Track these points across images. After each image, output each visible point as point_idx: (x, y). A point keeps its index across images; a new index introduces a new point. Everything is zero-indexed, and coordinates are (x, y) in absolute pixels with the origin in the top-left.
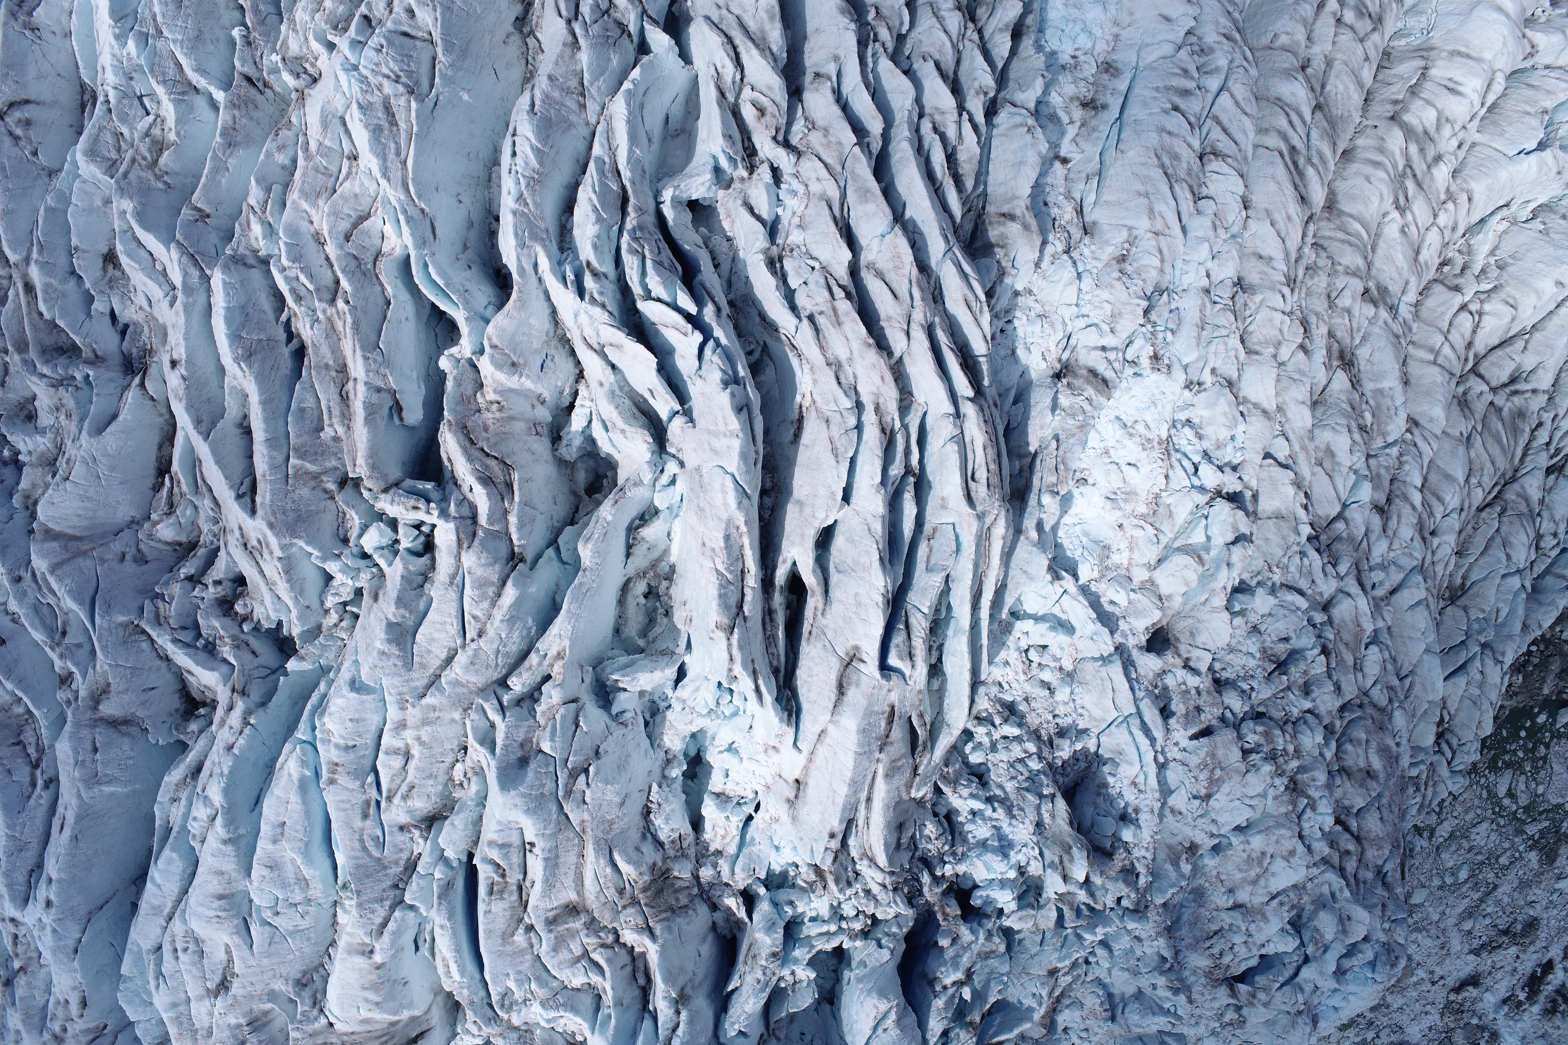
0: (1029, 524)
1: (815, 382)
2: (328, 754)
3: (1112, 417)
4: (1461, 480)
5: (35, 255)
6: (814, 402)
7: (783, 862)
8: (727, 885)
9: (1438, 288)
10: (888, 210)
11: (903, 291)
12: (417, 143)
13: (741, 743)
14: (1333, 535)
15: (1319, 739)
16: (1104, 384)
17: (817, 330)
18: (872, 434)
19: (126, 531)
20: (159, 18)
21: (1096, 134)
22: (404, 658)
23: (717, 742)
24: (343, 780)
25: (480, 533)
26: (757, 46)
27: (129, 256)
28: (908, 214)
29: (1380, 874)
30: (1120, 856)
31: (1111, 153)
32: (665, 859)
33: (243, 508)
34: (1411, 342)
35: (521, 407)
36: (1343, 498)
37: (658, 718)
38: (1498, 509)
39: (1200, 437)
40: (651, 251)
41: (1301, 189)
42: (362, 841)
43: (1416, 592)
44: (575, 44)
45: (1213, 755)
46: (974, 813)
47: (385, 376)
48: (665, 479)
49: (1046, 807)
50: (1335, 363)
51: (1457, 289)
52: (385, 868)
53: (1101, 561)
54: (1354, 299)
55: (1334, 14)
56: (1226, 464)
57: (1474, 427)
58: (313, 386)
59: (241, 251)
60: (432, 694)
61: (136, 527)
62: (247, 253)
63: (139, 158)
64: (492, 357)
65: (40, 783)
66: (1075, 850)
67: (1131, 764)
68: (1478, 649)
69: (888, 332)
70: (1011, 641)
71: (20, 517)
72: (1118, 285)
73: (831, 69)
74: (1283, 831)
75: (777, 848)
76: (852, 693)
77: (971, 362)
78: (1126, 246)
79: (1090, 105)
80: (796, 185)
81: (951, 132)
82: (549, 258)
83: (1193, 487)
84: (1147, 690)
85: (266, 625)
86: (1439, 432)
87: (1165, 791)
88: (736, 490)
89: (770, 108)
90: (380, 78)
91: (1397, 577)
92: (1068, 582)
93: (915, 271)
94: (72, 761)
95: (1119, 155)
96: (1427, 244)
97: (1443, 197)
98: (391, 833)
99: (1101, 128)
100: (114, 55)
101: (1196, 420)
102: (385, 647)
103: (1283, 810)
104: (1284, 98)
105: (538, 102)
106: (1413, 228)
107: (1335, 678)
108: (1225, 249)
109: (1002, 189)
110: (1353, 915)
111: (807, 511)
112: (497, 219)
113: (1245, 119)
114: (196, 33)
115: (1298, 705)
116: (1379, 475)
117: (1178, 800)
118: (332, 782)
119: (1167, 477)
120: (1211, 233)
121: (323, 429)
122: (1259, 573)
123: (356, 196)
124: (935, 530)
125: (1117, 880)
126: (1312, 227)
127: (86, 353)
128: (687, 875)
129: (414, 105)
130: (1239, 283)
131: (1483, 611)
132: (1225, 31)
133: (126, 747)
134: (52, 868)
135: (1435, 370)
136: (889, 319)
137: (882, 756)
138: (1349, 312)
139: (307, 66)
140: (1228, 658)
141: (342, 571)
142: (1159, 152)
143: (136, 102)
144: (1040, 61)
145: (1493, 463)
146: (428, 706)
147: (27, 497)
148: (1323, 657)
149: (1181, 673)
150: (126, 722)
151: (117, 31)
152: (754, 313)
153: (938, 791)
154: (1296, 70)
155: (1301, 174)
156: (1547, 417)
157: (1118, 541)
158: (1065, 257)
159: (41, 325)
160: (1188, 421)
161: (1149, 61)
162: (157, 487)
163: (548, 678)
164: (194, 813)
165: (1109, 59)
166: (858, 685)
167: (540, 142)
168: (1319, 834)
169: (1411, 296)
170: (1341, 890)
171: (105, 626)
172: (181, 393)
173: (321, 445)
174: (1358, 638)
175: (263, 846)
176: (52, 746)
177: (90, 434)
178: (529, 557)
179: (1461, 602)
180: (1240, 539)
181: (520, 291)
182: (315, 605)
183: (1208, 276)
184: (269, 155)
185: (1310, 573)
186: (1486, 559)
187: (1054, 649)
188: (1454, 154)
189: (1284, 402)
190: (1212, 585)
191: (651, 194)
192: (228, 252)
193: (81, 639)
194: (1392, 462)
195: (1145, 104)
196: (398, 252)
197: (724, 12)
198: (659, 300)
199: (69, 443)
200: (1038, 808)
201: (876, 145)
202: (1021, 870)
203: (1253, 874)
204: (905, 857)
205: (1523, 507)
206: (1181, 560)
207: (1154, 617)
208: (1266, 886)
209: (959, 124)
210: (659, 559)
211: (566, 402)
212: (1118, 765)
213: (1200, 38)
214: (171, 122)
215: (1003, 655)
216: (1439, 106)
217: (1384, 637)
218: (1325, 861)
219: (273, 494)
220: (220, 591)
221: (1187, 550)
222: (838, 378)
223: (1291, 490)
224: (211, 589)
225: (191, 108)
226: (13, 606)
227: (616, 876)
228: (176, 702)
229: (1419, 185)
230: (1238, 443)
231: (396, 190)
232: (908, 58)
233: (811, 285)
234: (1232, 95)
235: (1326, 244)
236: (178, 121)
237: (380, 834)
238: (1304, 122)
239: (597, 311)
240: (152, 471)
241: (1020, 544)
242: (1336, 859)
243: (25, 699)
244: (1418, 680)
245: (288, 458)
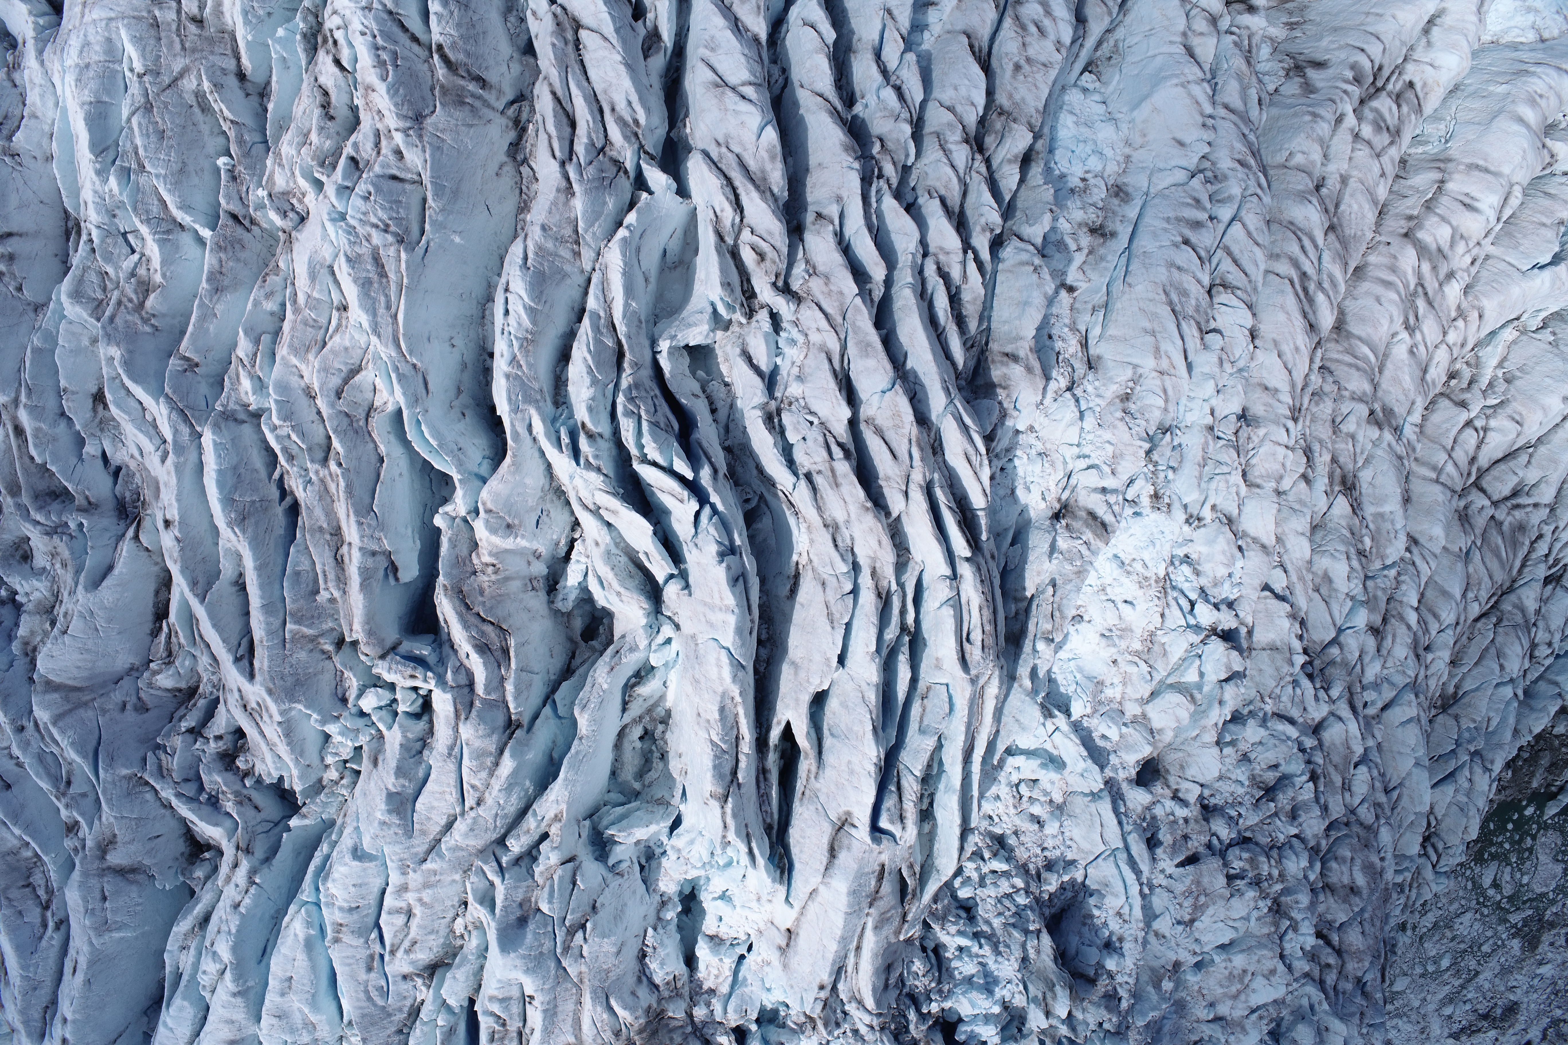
0: (1023, 671)
1: (812, 541)
2: (331, 916)
3: (1110, 555)
4: (1458, 597)
5: (23, 398)
6: (811, 561)
7: (774, 1000)
8: (720, 1023)
9: (1444, 403)
10: (888, 366)
11: (902, 451)
12: (407, 296)
13: (734, 890)
14: (1326, 659)
15: (1304, 863)
16: (1103, 528)
17: (814, 489)
18: (868, 599)
19: (126, 678)
20: (141, 152)
21: (1104, 264)
22: (405, 826)
23: (711, 888)
24: (347, 938)
25: (477, 703)
26: (757, 187)
27: (118, 406)
28: (909, 364)
29: (1360, 983)
30: (1103, 983)
31: (1118, 286)
32: (660, 1001)
33: (242, 671)
34: (1416, 459)
35: (516, 566)
36: (1339, 623)
37: (654, 864)
38: (1494, 620)
39: (1197, 573)
40: (647, 411)
41: (1311, 316)
42: (367, 992)
43: (1408, 709)
44: (569, 190)
45: (1198, 883)
46: (961, 949)
47: (379, 539)
48: (660, 639)
49: (1031, 944)
50: (1337, 488)
51: (1463, 404)
52: (389, 1015)
53: (1094, 697)
54: (1358, 424)
55: (1352, 130)
56: (1223, 601)
57: (1474, 542)
58: (307, 548)
59: (232, 406)
60: (433, 860)
61: (135, 674)
62: (237, 407)
63: (125, 300)
64: (487, 521)
65: (51, 924)
66: (1058, 988)
67: (1116, 896)
68: (1467, 758)
69: (886, 491)
70: (1002, 776)
71: (21, 664)
72: (1121, 426)
73: (833, 211)
74: (1265, 952)
75: (769, 990)
76: (843, 857)
77: (969, 515)
78: (1131, 384)
79: (1098, 231)
80: (795, 333)
81: (956, 273)
82: (544, 421)
83: (1188, 626)
84: (1135, 823)
85: (268, 781)
86: (1438, 550)
87: (1150, 915)
88: (731, 664)
89: (770, 254)
90: (368, 228)
91: (1388, 694)
92: (1060, 720)
93: (915, 430)
94: (82, 910)
95: (1127, 289)
96: (1435, 361)
97: (1453, 314)
98: (395, 982)
99: (1109, 258)
100: (96, 192)
101: (1194, 556)
102: (386, 818)
103: (1266, 931)
104: (1297, 222)
105: (531, 255)
106: (1422, 348)
107: (1322, 801)
108: (1230, 383)
109: (1006, 327)
110: (1331, 1026)
111: (802, 675)
112: (491, 355)
113: (1256, 249)
114: (180, 165)
115: (1285, 830)
116: (1375, 597)
117: (1163, 925)
118: (337, 940)
119: (1162, 615)
120: (1217, 370)
121: (318, 592)
122: (1251, 702)
123: (346, 349)
124: (928, 689)
125: (1099, 1006)
126: (1319, 353)
127: (79, 500)
128: (680, 1015)
129: (403, 255)
130: (1243, 416)
131: (1474, 721)
132: (1240, 157)
133: (134, 895)
134: (66, 1008)
135: (1438, 488)
136: (888, 479)
137: (872, 911)
138: (1353, 437)
139: (294, 201)
140: (1217, 785)
141: (342, 734)
142: (1168, 288)
143: (121, 240)
144: (1048, 193)
145: (1491, 577)
146: (429, 870)
147: (26, 644)
148: (1311, 784)
149: (1169, 804)
150: (133, 870)
151: (98, 166)
152: (752, 465)
153: (926, 925)
154: (1310, 193)
155: (1311, 301)
156: (1548, 530)
157: (1111, 676)
158: (1068, 395)
159: (33, 469)
160: (1187, 556)
161: (1160, 187)
162: (155, 632)
163: (545, 836)
164: (203, 966)
165: (1119, 182)
166: (849, 849)
167: (533, 300)
168: (1300, 953)
169: (1416, 418)
170: (1320, 1003)
171: (109, 779)
172: (176, 555)
173: (317, 608)
174: (1347, 759)
175: (271, 999)
176: (60, 889)
177: (86, 589)
178: (525, 721)
179: (1453, 711)
180: (1233, 677)
181: (514, 456)
182: (316, 762)
183: (1212, 414)
184: (257, 303)
185: (1303, 702)
186: (1480, 669)
187: (1045, 784)
188: (1467, 270)
189: (1283, 533)
190: (1203, 722)
191: (647, 343)
192: (218, 408)
193: (85, 788)
194: (1389, 584)
195: (1155, 235)
196: (390, 408)
197: (724, 150)
198: (655, 464)
199: (66, 594)
200: (1024, 946)
201: (878, 293)
202: (1006, 1006)
203: (1234, 989)
204: (893, 994)
205: (1519, 619)
206: (1173, 698)
207: (1146, 751)
208: (1246, 1001)
209: (964, 263)
210: (656, 705)
211: (562, 552)
212: (1104, 896)
213: (1213, 164)
214: (156, 263)
215: (994, 790)
216: (1454, 223)
217: (1375, 756)
218: (1306, 975)
219: (271, 659)
220: (221, 745)
221: (1180, 688)
222: (834, 540)
223: (1286, 623)
224: (212, 744)
225: (177, 248)
226: (16, 751)
227: (612, 1019)
228: (181, 846)
229: (1430, 303)
230: (1236, 579)
231: (387, 346)
232: (913, 189)
233: (810, 442)
234: (1244, 225)
235: (1333, 367)
236: (163, 263)
237: (384, 984)
238: (1316, 246)
239: (593, 476)
240: (149, 617)
241: (1013, 691)
242: (1316, 973)
243: (33, 844)
244: (1405, 791)
245: (284, 623)
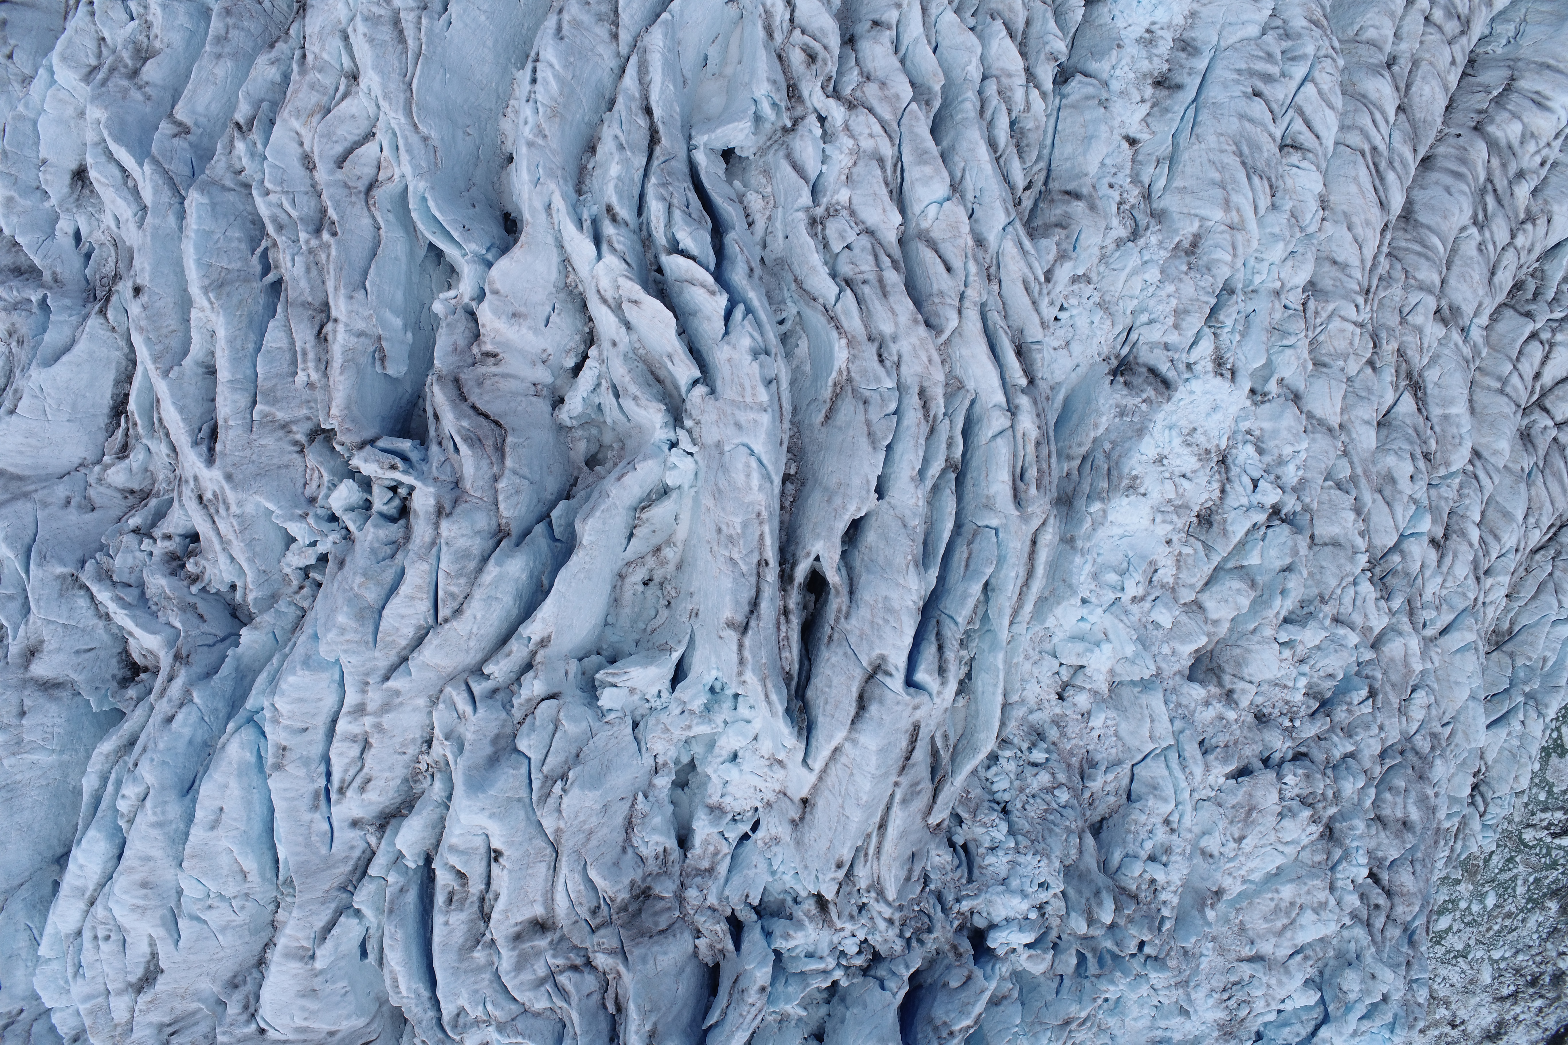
1: (853, 357)
2: (275, 736)
3: (1169, 423)
4: (1520, 518)
6: (851, 380)
7: (780, 888)
8: (714, 909)
9: (1509, 313)
10: (945, 176)
11: (957, 263)
12: (424, 65)
13: (743, 755)
14: (1388, 567)
15: (1359, 785)
16: (1165, 385)
17: (859, 301)
18: (914, 420)
19: (74, 474)
21: (1170, 115)
22: (368, 634)
23: (712, 752)
24: (290, 766)
27: (100, 171)
28: (967, 184)
29: (1408, 931)
30: (1146, 900)
31: (1185, 135)
32: (646, 876)
33: (201, 455)
34: (1480, 368)
38: (1552, 552)
39: (1261, 452)
40: (679, 200)
41: (1381, 193)
42: (308, 836)
43: (1466, 634)
45: (1250, 797)
50: (1403, 384)
51: (1529, 315)
52: (332, 866)
53: (1146, 579)
54: (1426, 317)
57: (1536, 464)
58: (288, 324)
59: (221, 171)
60: (398, 679)
61: (85, 470)
62: (228, 174)
63: (119, 65)
64: (494, 304)
66: (1103, 894)
67: (1165, 800)
68: (1521, 699)
69: (938, 308)
72: (1186, 279)
73: (892, 16)
74: (1314, 883)
75: (775, 873)
76: (873, 710)
77: (1024, 349)
78: (1197, 237)
79: (1163, 83)
80: (845, 140)
81: (1018, 99)
82: (565, 198)
83: (1251, 504)
84: (1186, 722)
85: (217, 587)
86: (1501, 466)
88: (760, 473)
89: (822, 54)
91: (1447, 618)
93: (971, 244)
95: (1195, 140)
96: (1503, 264)
97: (1522, 216)
98: (341, 828)
99: (1176, 108)
101: (1256, 433)
102: (349, 624)
103: (1318, 858)
104: (1368, 95)
105: (565, 26)
106: (1491, 247)
107: (1380, 721)
108: (1300, 250)
109: (1068, 165)
110: (1377, 973)
111: (837, 500)
112: (510, 158)
113: (1328, 112)
115: (1341, 747)
116: (1438, 507)
117: (1209, 844)
118: (278, 768)
119: (1223, 492)
120: (1286, 231)
121: (297, 371)
122: (1310, 603)
123: (353, 117)
124: (975, 533)
125: (1141, 925)
126: (1389, 236)
127: (46, 276)
128: (670, 895)
130: (1311, 287)
131: (1530, 659)
132: (1313, 16)
133: (53, 713)
135: (1502, 399)
136: (941, 293)
137: (901, 779)
138: (1420, 330)
141: (305, 533)
142: (1239, 140)
145: (1552, 503)
146: (392, 690)
148: (1371, 698)
149: (1222, 706)
150: (57, 685)
152: (790, 279)
153: (956, 817)
154: (1382, 67)
155: (1382, 179)
157: (1164, 557)
158: (1130, 245)
160: (1249, 432)
161: (1230, 41)
162: (112, 428)
163: (530, 667)
164: (125, 790)
165: (1186, 37)
166: (881, 700)
167: (564, 69)
168: (1351, 887)
169: (1484, 320)
170: (1367, 946)
171: (41, 576)
172: (143, 323)
173: (292, 391)
174: (1405, 679)
175: (197, 834)
177: (41, 365)
178: (517, 531)
179: (1508, 647)
181: (530, 235)
183: (1280, 278)
185: (1363, 606)
186: (1537, 603)
187: (1090, 670)
188: (1536, 172)
189: (1349, 420)
190: (1263, 613)
191: (684, 138)
192: (207, 172)
193: (14, 589)
194: (1452, 494)
195: (1225, 85)
196: (395, 183)
198: (687, 254)
199: (18, 373)
200: (1065, 843)
201: (936, 103)
203: (1279, 924)
204: (916, 887)
206: (1232, 584)
207: (1201, 643)
208: (1292, 939)
209: (1027, 90)
211: (574, 364)
212: (1151, 801)
213: (1285, 22)
214: (157, 29)
216: (1525, 121)
217: (1431, 680)
218: (1353, 915)
219: (235, 443)
220: (170, 547)
221: (1239, 572)
222: (880, 356)
223: (1350, 516)
224: (160, 543)
225: (178, 14)
227: (590, 894)
228: (114, 668)
229: (1499, 201)
230: (1300, 461)
231: (398, 112)
232: (974, 15)
233: (856, 251)
234: (1317, 86)
235: (1401, 254)
237: (328, 829)
238: (1387, 122)
239: (615, 261)
240: (106, 412)
242: (1365, 914)
244: (1460, 727)
245: (255, 402)
